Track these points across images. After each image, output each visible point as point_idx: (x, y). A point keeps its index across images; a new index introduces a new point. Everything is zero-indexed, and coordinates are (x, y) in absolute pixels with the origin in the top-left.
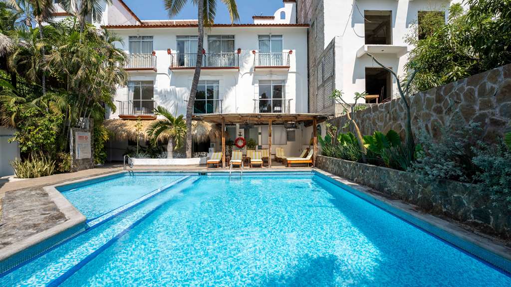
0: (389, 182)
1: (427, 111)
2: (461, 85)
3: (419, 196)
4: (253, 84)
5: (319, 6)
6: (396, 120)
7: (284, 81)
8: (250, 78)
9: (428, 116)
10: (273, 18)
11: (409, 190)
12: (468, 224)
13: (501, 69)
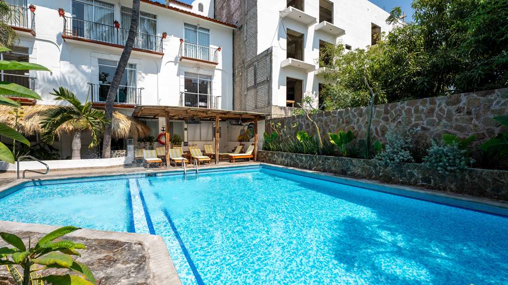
0: (351, 167)
1: (377, 119)
2: (402, 105)
3: (381, 174)
4: (178, 75)
5: (251, 13)
6: (348, 123)
7: (211, 77)
8: (175, 68)
9: (378, 122)
10: (191, 7)
11: (372, 171)
12: (419, 186)
13: (428, 99)
